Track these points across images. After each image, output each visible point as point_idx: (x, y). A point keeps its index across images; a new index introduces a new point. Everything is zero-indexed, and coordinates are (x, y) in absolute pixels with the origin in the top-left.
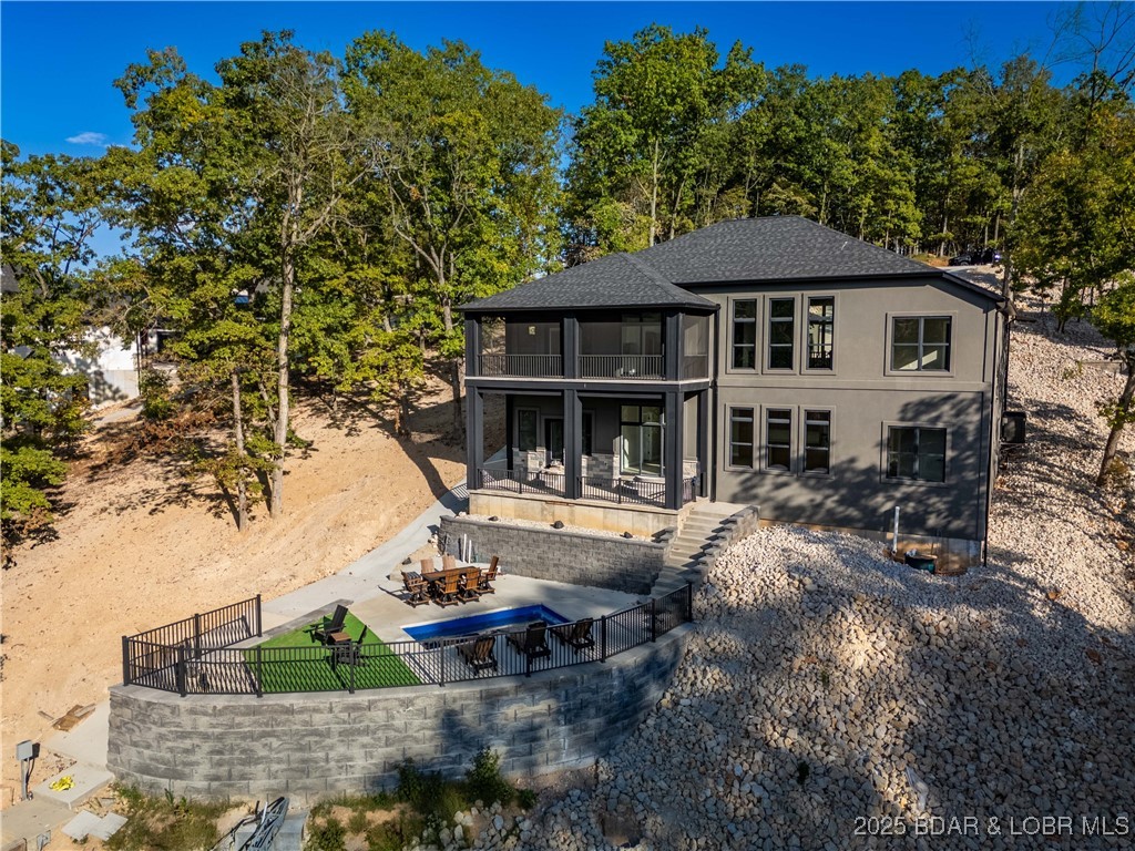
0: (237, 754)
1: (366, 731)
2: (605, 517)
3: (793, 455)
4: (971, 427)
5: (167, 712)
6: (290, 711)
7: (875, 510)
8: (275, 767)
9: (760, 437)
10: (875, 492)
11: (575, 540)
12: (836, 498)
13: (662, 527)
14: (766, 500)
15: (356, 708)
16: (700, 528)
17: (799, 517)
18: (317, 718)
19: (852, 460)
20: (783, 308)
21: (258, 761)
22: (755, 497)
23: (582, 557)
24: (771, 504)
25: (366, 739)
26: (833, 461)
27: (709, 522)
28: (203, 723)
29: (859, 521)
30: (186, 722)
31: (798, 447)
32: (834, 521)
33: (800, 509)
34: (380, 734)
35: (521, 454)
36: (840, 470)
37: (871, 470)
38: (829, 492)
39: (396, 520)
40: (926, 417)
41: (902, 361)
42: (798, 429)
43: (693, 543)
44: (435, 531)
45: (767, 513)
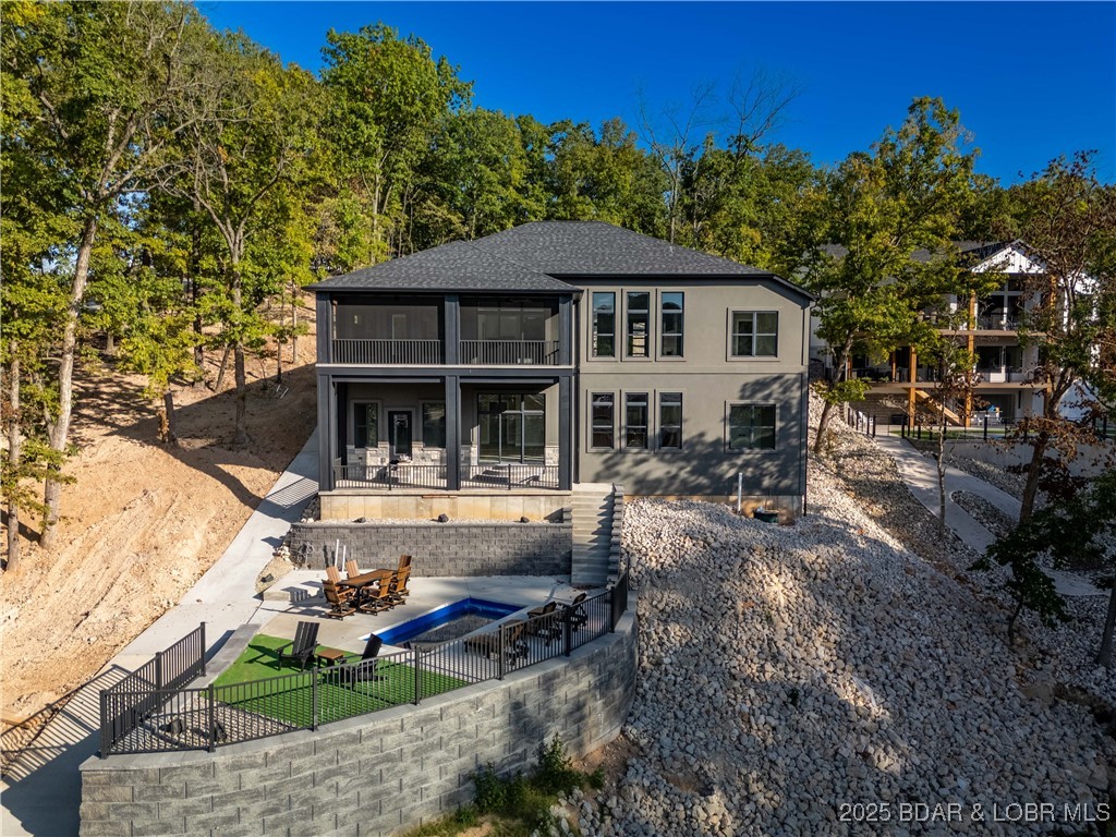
0: (296, 807)
1: (440, 744)
2: (492, 506)
3: (650, 433)
4: (795, 402)
5: (196, 775)
6: (358, 739)
7: (721, 476)
8: (342, 812)
9: (620, 419)
10: (720, 462)
11: (474, 530)
12: (688, 469)
13: (555, 508)
14: (627, 476)
15: (428, 719)
16: (588, 506)
17: (656, 489)
18: (389, 739)
19: (702, 435)
20: (640, 302)
21: (323, 809)
22: (617, 474)
23: (484, 547)
24: (631, 479)
25: (440, 754)
26: (685, 437)
27: (594, 500)
28: (251, 778)
29: (708, 487)
30: (226, 782)
31: (654, 426)
32: (687, 490)
33: (658, 481)
34: (453, 744)
35: (359, 451)
36: (692, 444)
37: (717, 443)
38: (682, 464)
39: (213, 537)
40: (760, 395)
41: (743, 348)
42: (654, 410)
43: (590, 520)
44: (278, 543)
45: (629, 487)
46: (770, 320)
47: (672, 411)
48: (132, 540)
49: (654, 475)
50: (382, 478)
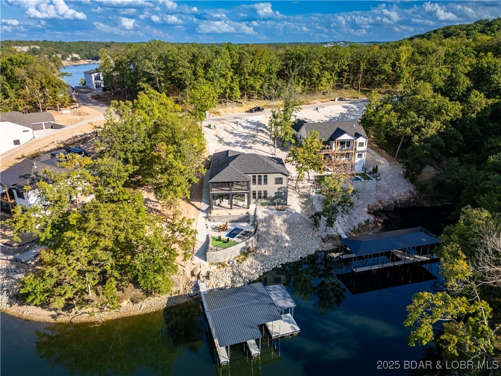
9: (257, 195)
10: (274, 200)
19: (271, 196)
20: (260, 176)
22: (257, 203)
27: (253, 208)
29: (272, 204)
31: (262, 195)
32: (269, 205)
33: (264, 203)
36: (269, 197)
37: (274, 197)
38: (268, 200)
40: (280, 190)
41: (277, 183)
42: (263, 193)
43: (252, 213)
44: (205, 218)
45: (260, 204)
46: (281, 179)
47: (266, 193)
50: (219, 205)
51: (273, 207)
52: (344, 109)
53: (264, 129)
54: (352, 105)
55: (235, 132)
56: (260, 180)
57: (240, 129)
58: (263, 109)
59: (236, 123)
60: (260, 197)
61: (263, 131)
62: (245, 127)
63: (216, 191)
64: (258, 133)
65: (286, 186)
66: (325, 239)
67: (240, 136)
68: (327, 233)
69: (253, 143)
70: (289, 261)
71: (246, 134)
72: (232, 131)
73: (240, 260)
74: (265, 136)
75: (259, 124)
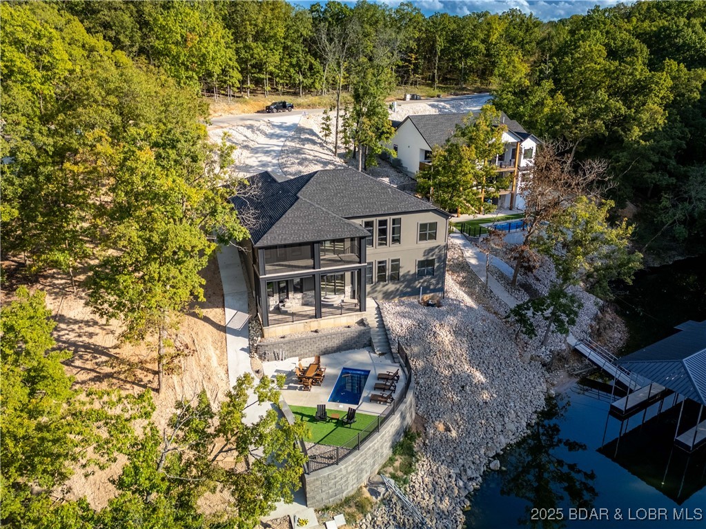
2: (335, 322)
3: (387, 276)
7: (414, 288)
10: (415, 282)
12: (403, 286)
14: (380, 292)
17: (391, 296)
19: (409, 272)
20: (383, 223)
22: (376, 291)
25: (385, 444)
26: (401, 274)
29: (410, 292)
31: (389, 273)
32: (403, 294)
33: (392, 292)
34: (388, 440)
36: (404, 276)
38: (401, 284)
39: (218, 352)
40: (431, 254)
41: (423, 237)
42: (389, 266)
43: (373, 322)
44: (248, 350)
45: (380, 296)
46: (434, 226)
47: (396, 265)
48: (194, 365)
49: (390, 290)
50: (278, 310)
51: (413, 300)
52: (434, 110)
53: (314, 138)
54: (442, 104)
55: (251, 144)
56: (383, 232)
57: (262, 140)
58: (292, 107)
59: (250, 127)
60: (382, 278)
61: (314, 143)
62: (271, 136)
63: (276, 271)
64: (304, 145)
65: (443, 244)
66: (551, 363)
67: (267, 152)
68: (549, 348)
69: (300, 164)
70: (508, 441)
71: (280, 148)
72: (245, 143)
73: (399, 474)
74: (321, 150)
75: (299, 130)
